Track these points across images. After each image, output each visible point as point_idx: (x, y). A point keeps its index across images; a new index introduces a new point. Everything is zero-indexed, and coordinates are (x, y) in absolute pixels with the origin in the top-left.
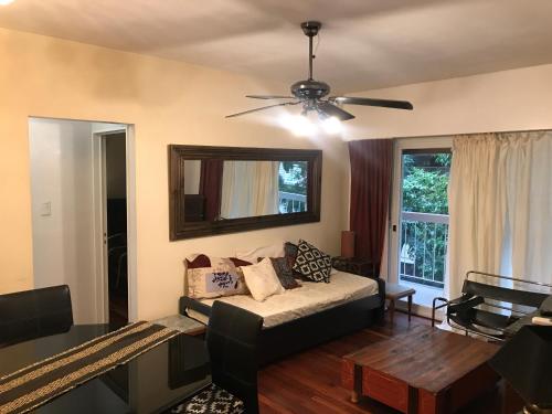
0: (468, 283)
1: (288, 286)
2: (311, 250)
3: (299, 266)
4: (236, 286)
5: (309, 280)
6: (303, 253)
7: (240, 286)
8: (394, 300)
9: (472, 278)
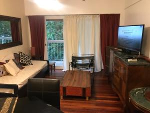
0: (73, 57)
1: (22, 68)
2: (24, 55)
3: (22, 61)
4: (2, 73)
5: (26, 65)
6: (22, 56)
7: (4, 72)
8: (51, 66)
9: (74, 56)
